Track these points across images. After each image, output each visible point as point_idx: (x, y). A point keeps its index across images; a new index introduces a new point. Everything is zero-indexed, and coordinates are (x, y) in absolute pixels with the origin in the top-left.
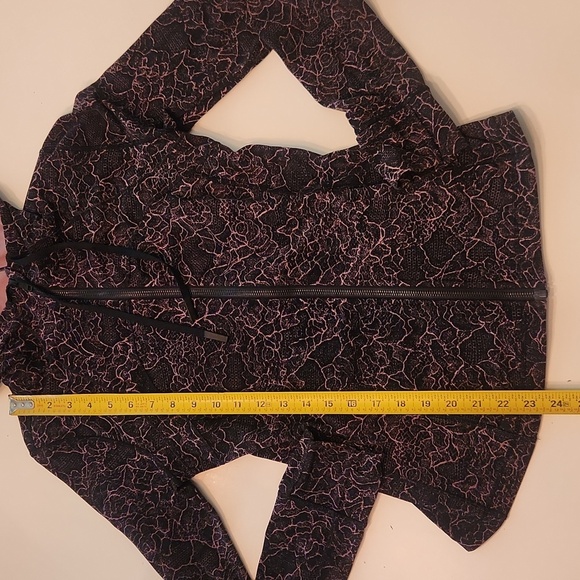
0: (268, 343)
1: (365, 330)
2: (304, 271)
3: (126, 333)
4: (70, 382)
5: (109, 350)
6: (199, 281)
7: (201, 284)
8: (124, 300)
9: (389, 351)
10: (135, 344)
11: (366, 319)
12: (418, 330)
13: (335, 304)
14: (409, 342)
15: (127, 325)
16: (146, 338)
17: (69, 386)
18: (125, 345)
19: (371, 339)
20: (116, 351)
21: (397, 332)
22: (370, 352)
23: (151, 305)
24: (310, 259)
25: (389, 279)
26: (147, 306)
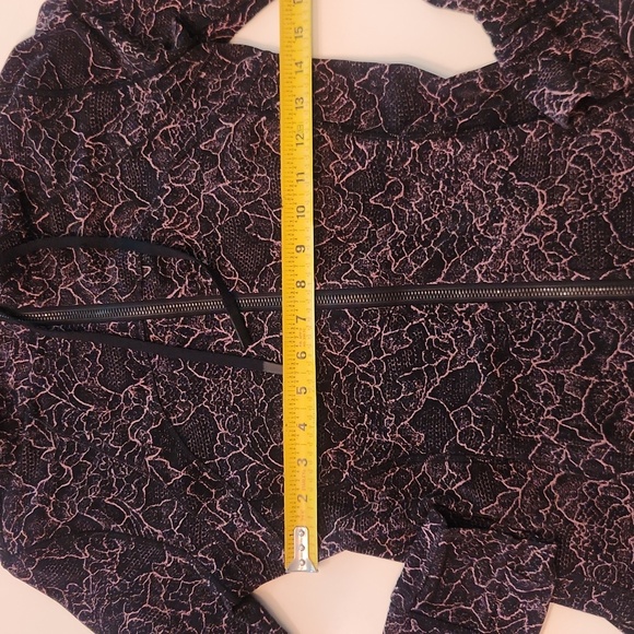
0: (364, 377)
1: (517, 351)
2: (419, 262)
3: (141, 372)
4: (58, 451)
5: (117, 399)
6: (252, 286)
7: (255, 290)
8: (135, 320)
9: (558, 382)
10: (156, 388)
11: (520, 334)
12: (604, 347)
13: (468, 312)
14: (591, 367)
15: (142, 359)
16: (172, 377)
17: (57, 458)
18: (140, 389)
19: (528, 365)
20: (127, 401)
21: (569, 353)
22: (527, 384)
23: (178, 326)
24: (426, 243)
25: (554, 270)
26: (172, 328)
